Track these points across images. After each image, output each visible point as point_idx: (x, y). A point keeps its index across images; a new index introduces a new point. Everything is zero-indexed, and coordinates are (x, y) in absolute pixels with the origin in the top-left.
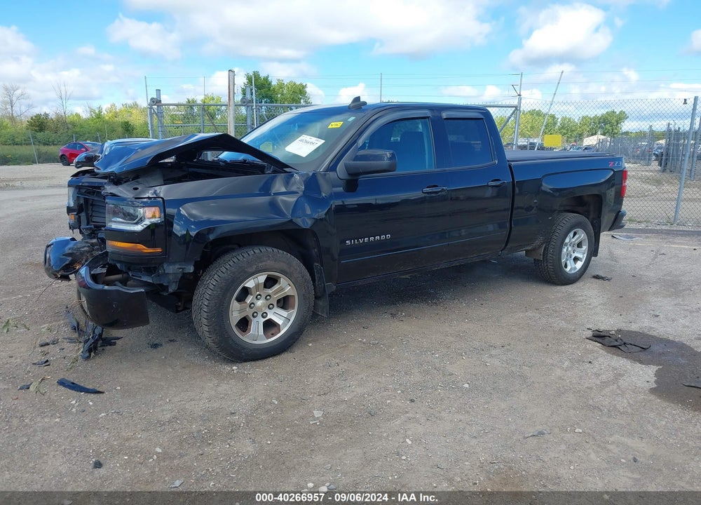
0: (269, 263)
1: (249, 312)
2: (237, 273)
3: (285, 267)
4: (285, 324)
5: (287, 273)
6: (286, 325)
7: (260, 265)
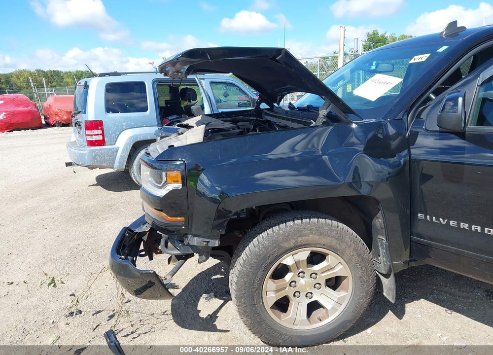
0: (312, 238)
1: (289, 292)
2: (270, 249)
3: (334, 242)
4: (334, 310)
5: (337, 250)
6: (336, 310)
7: (300, 239)
